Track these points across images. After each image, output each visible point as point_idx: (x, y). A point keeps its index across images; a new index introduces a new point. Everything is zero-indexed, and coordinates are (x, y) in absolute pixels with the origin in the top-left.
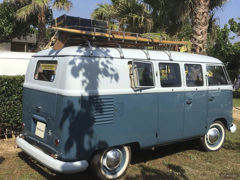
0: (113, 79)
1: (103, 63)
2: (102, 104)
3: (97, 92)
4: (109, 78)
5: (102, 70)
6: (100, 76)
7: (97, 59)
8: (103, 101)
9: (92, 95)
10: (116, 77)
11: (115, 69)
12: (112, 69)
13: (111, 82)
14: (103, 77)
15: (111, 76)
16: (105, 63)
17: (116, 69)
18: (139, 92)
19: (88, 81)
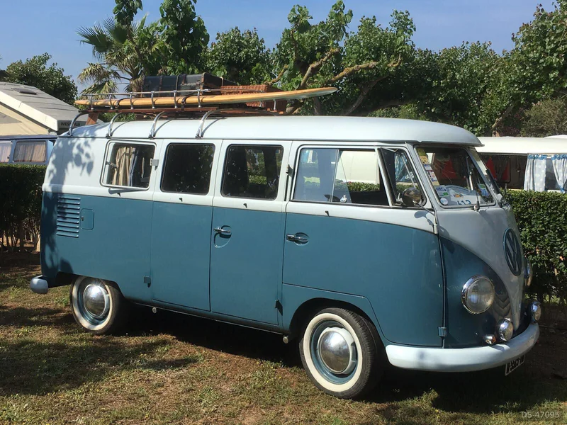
0: (85, 170)
1: (79, 147)
2: (65, 207)
3: (61, 188)
4: (80, 168)
5: (74, 156)
6: (70, 165)
7: (75, 140)
8: (67, 202)
9: (56, 191)
10: (90, 167)
11: (91, 155)
12: (88, 156)
13: (81, 174)
14: (73, 166)
15: (84, 165)
16: (82, 146)
17: (93, 154)
18: (116, 195)
19: (55, 171)
